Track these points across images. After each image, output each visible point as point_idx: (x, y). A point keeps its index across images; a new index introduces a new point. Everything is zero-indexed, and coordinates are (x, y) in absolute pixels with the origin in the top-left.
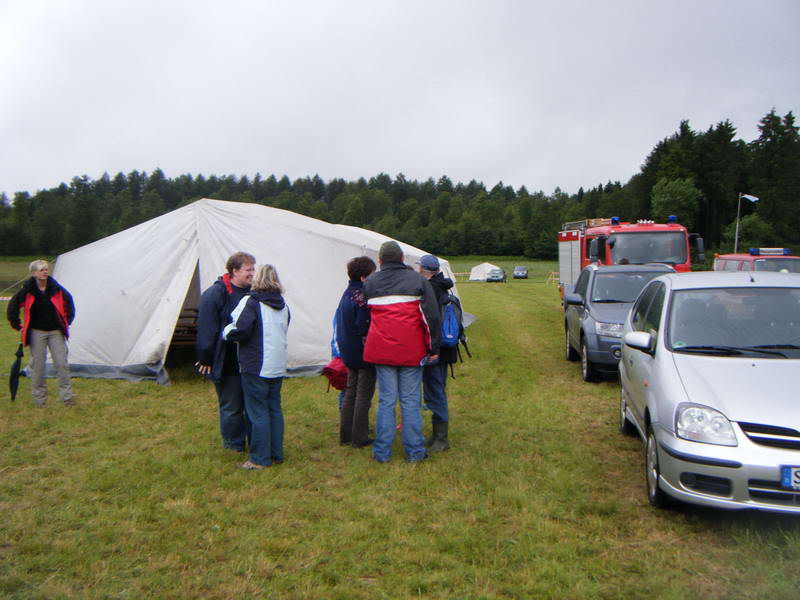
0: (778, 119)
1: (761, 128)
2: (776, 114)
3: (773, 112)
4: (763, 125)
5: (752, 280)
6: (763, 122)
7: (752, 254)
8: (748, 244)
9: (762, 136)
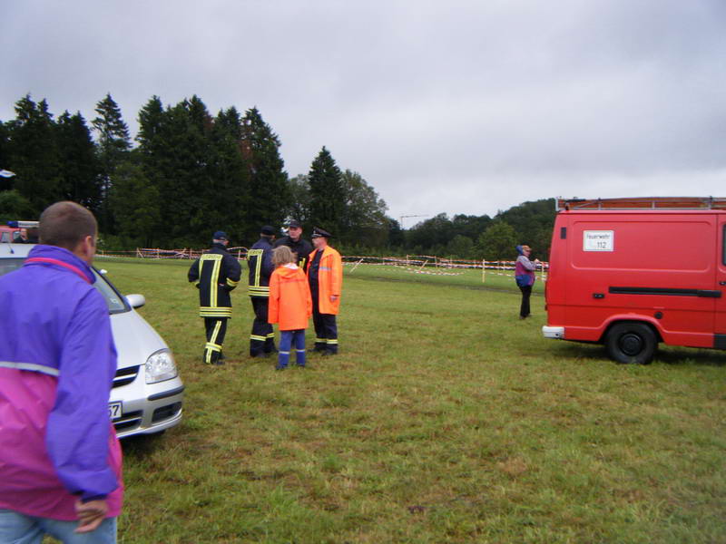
0: (33, 104)
1: (17, 110)
2: (31, 99)
3: (28, 97)
4: (19, 107)
5: (12, 252)
6: (19, 105)
7: (12, 227)
8: (8, 216)
9: (18, 118)
